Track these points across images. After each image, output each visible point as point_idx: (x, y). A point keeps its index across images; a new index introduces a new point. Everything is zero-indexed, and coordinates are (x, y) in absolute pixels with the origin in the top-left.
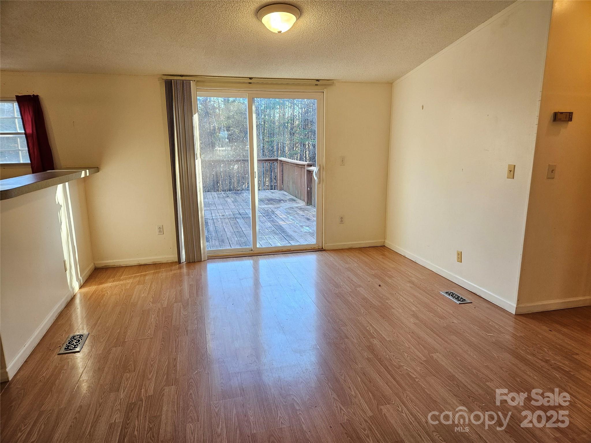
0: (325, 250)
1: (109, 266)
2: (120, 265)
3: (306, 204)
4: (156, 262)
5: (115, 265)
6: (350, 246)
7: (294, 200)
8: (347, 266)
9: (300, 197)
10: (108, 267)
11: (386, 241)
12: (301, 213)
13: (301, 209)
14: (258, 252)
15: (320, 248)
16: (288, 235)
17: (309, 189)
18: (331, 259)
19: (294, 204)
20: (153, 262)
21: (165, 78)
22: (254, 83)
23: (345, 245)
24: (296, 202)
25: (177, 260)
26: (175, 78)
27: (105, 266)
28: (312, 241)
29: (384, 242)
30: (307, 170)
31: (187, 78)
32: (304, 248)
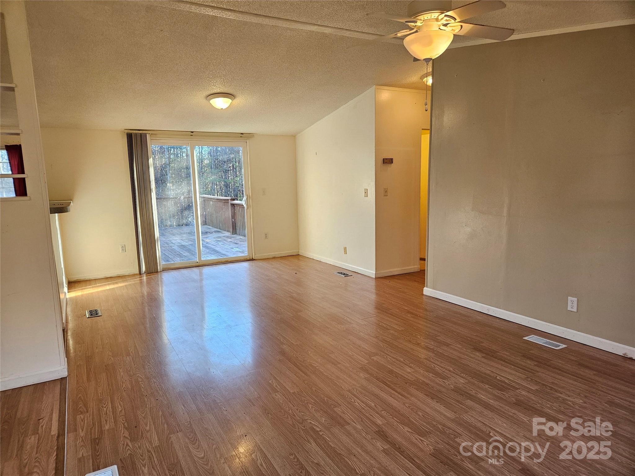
0: (255, 260)
1: (81, 279)
2: (90, 279)
3: (232, 234)
4: (120, 275)
5: (85, 279)
6: (274, 256)
7: (220, 232)
8: (273, 266)
9: (225, 229)
10: (79, 280)
11: (300, 251)
12: (229, 240)
13: (227, 237)
14: (202, 264)
15: (251, 258)
16: (222, 254)
17: (233, 220)
18: (261, 264)
19: (220, 234)
20: (117, 275)
21: (127, 131)
22: (195, 135)
23: (270, 255)
24: (222, 233)
25: (137, 272)
26: (135, 132)
27: (77, 280)
28: (245, 254)
29: (299, 251)
30: (231, 204)
31: (144, 132)
32: (239, 259)
